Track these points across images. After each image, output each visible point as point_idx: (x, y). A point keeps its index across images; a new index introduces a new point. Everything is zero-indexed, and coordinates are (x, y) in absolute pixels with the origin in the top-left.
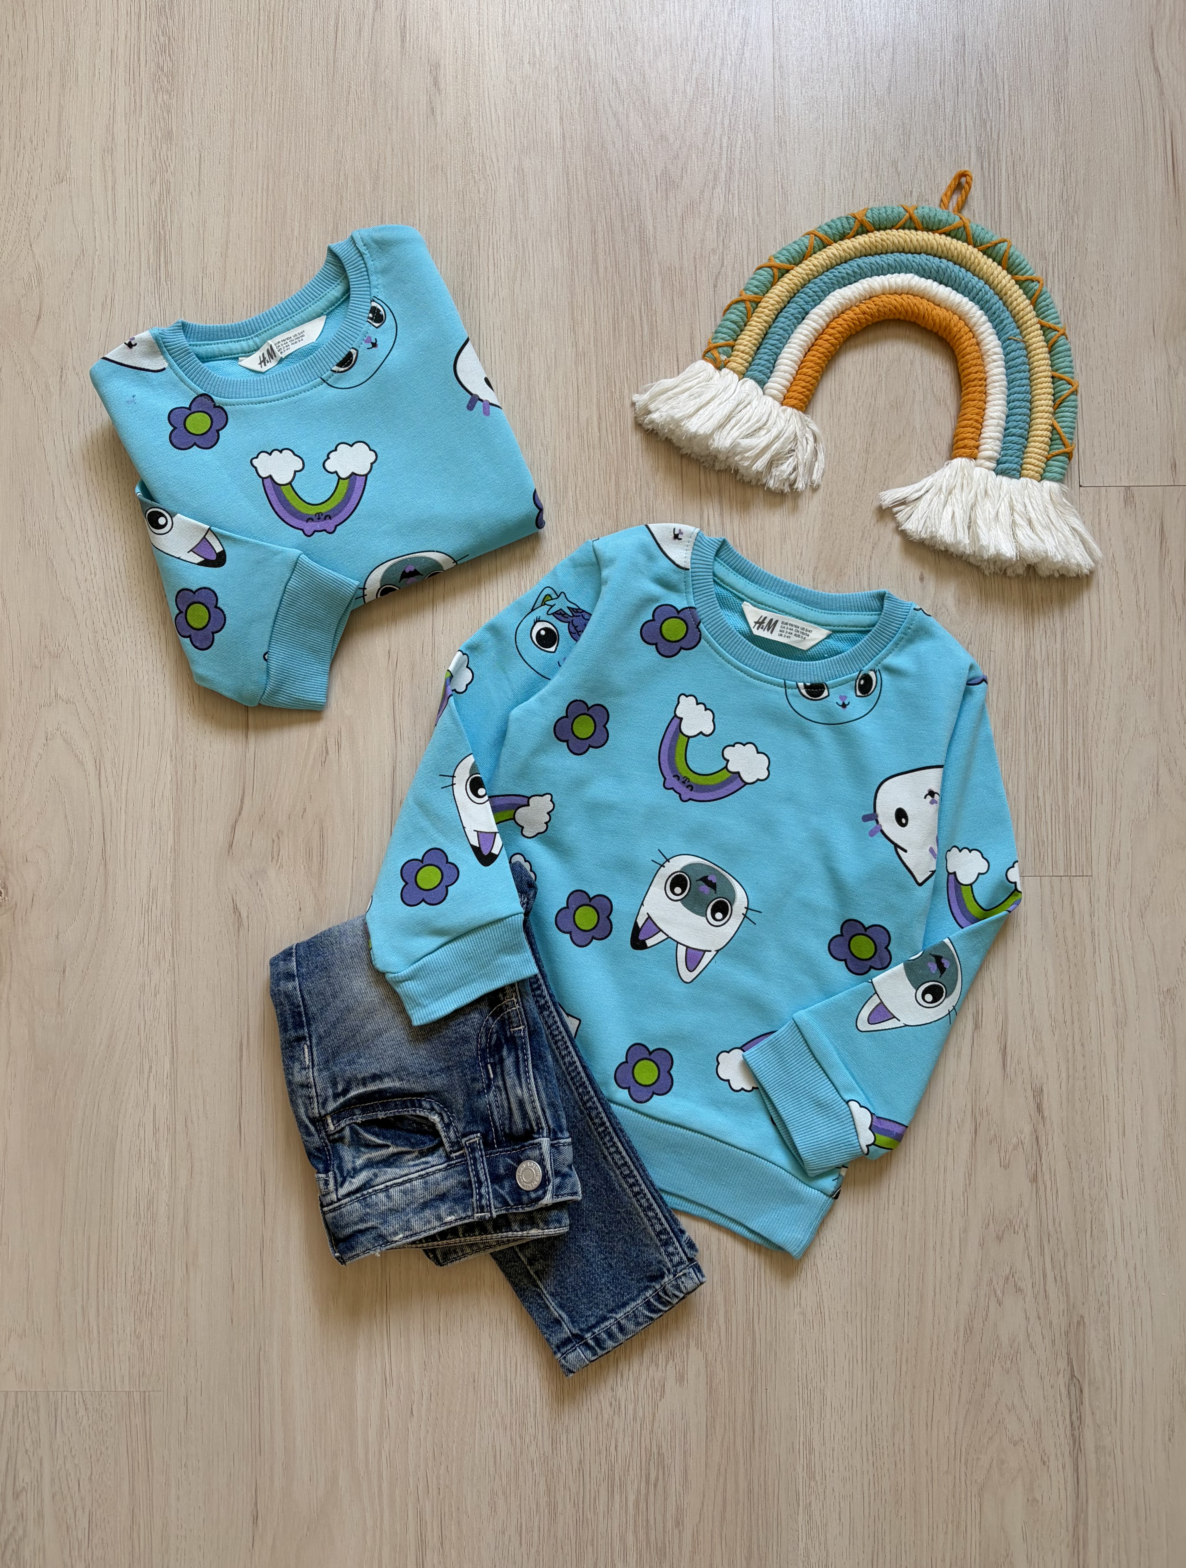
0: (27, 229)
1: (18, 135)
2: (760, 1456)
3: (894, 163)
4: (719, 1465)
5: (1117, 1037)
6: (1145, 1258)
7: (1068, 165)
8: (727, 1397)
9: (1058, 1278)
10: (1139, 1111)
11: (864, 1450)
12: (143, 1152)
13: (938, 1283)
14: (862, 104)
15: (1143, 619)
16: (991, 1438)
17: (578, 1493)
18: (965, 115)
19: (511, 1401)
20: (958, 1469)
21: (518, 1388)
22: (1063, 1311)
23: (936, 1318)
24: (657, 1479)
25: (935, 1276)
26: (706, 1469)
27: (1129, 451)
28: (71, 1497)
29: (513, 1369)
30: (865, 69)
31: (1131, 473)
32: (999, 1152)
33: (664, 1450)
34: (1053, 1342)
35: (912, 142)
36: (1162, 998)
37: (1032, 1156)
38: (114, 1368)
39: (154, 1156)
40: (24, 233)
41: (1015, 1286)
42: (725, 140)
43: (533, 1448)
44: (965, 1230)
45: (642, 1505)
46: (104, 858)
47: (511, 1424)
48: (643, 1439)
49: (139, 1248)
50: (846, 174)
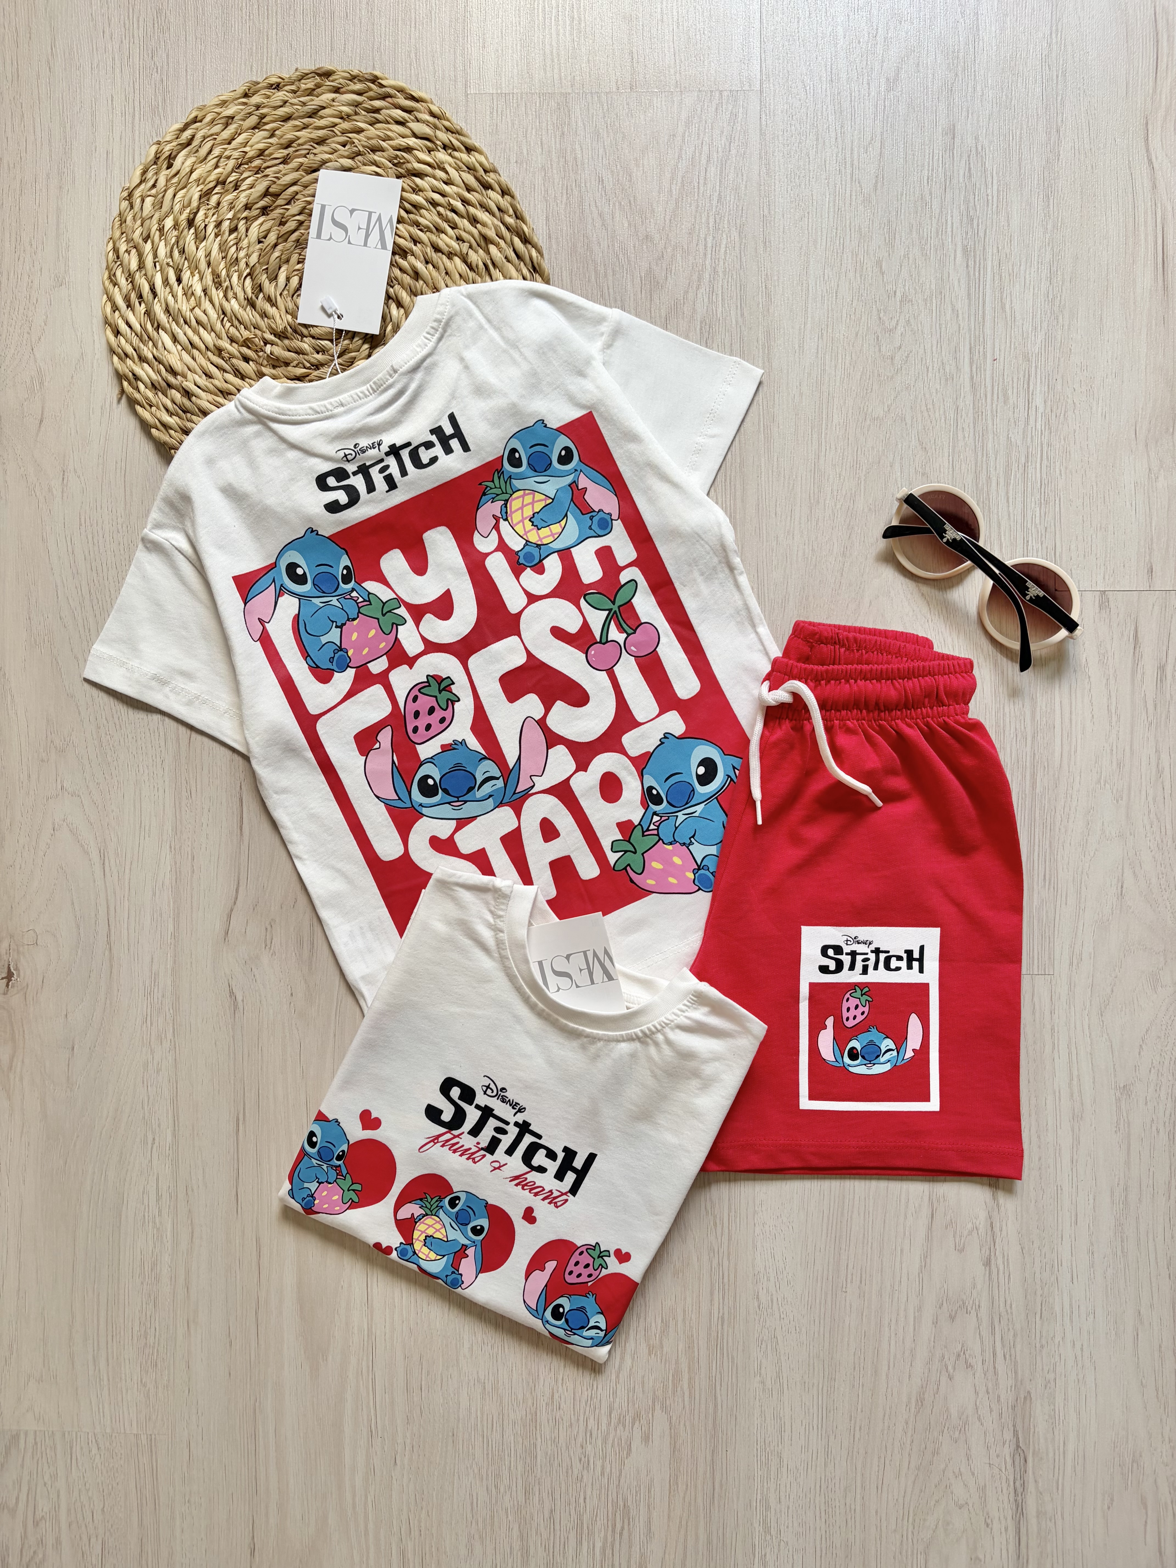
0: (28, 333)
1: (19, 239)
2: (719, 1512)
3: (879, 263)
4: (681, 1518)
5: (1073, 1131)
6: (1092, 1339)
7: (1055, 263)
8: (689, 1456)
9: (1008, 1356)
10: (1091, 1201)
11: (818, 1509)
12: (147, 1217)
13: (892, 1358)
14: (848, 202)
15: (1114, 724)
16: (937, 1502)
17: (549, 1539)
18: (952, 212)
19: (487, 1454)
20: (905, 1528)
21: (494, 1443)
22: (1011, 1387)
23: (889, 1390)
24: (623, 1528)
25: (889, 1351)
26: (669, 1521)
27: (1106, 557)
28: (86, 1526)
29: (490, 1426)
30: (852, 165)
31: (1107, 577)
32: (954, 1236)
33: (629, 1503)
34: (1001, 1415)
35: (897, 241)
36: (1118, 1094)
37: (986, 1241)
38: (123, 1412)
39: (157, 1221)
40: (25, 338)
41: (966, 1362)
42: (710, 240)
43: (507, 1498)
44: (920, 1309)
45: (608, 1551)
46: (109, 943)
47: (487, 1475)
48: (610, 1493)
49: (144, 1306)
50: (830, 274)
